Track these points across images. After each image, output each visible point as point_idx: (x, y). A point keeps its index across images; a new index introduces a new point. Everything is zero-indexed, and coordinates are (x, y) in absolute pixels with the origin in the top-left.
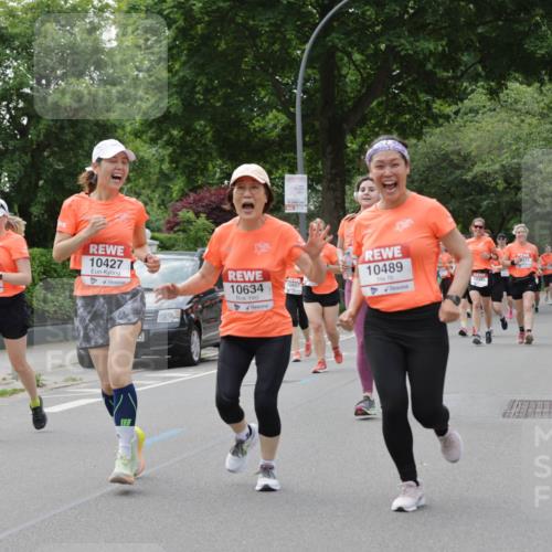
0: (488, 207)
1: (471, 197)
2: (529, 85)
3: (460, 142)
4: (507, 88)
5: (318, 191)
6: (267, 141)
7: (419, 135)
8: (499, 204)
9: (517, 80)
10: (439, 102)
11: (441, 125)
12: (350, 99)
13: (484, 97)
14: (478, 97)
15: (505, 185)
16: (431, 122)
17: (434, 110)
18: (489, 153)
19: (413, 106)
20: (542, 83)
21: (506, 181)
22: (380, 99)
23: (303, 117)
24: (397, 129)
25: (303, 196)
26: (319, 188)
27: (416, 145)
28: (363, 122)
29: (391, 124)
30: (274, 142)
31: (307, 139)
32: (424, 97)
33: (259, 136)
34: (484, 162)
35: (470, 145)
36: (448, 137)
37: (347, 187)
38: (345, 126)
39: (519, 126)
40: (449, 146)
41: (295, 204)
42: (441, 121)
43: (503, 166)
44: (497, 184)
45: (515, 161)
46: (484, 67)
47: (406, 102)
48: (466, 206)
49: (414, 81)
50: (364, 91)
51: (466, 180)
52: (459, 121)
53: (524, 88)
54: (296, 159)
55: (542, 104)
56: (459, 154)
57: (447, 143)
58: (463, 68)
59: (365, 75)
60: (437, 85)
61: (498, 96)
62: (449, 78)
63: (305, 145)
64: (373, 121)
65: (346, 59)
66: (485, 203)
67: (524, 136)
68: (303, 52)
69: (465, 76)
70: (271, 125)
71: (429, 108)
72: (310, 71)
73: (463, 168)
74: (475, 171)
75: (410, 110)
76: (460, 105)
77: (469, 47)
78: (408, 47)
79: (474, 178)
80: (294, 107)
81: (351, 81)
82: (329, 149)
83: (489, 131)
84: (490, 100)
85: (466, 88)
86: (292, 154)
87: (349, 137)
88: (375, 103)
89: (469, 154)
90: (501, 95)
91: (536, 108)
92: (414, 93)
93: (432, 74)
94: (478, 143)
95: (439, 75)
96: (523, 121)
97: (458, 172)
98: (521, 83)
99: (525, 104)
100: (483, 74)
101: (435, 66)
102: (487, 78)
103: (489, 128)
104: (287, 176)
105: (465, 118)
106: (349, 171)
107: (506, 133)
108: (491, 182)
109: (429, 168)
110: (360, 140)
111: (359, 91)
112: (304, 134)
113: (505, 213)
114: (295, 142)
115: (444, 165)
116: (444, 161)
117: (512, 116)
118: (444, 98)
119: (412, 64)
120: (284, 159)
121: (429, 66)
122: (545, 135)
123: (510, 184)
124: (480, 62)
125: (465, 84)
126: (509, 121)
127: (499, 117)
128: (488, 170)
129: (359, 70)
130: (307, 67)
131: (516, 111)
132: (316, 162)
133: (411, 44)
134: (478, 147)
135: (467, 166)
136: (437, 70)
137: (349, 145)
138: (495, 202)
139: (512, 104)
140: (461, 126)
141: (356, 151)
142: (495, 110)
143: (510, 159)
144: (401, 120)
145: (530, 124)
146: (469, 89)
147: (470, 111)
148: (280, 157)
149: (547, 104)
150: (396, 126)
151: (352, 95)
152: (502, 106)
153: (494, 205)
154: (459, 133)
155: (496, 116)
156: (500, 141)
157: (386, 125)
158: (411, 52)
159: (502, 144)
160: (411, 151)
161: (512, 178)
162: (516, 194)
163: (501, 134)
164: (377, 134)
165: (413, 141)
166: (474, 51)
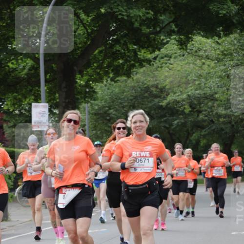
0: (178, 125)
1: (166, 118)
3: (159, 78)
4: (192, 40)
5: (54, 114)
6: (18, 78)
7: (128, 75)
9: (199, 34)
10: (143, 51)
11: (144, 66)
12: (79, 48)
13: (176, 47)
14: (171, 46)
15: (190, 109)
16: (137, 65)
17: (139, 56)
18: (179, 86)
19: (125, 53)
21: (191, 106)
22: (100, 49)
23: (45, 61)
24: (113, 71)
25: (45, 118)
26: (56, 111)
27: (126, 81)
28: (88, 65)
29: (109, 66)
30: (24, 79)
31: (48, 77)
32: (132, 47)
33: (13, 75)
34: (175, 93)
35: (165, 81)
36: (149, 75)
38: (75, 68)
39: (201, 67)
40: (150, 81)
41: (39, 123)
42: (144, 64)
43: (189, 96)
44: (185, 108)
45: (198, 92)
46: (175, 25)
47: (119, 51)
48: (162, 124)
49: (125, 36)
50: (89, 43)
51: (162, 105)
52: (157, 64)
53: (204, 40)
54: (40, 91)
55: (218, 52)
56: (157, 87)
59: (89, 31)
60: (142, 39)
61: (186, 46)
62: (151, 33)
63: (46, 81)
64: (95, 64)
66: (176, 122)
69: (163, 30)
70: (21, 67)
71: (136, 55)
73: (160, 97)
74: (168, 100)
75: (123, 56)
76: (157, 53)
77: (165, 11)
78: (124, 14)
79: (168, 104)
82: (64, 85)
83: (178, 71)
84: (180, 49)
85: (163, 40)
86: (37, 88)
87: (78, 76)
88: (97, 52)
89: (164, 87)
90: (189, 45)
91: (213, 54)
92: (125, 44)
93: (139, 30)
94: (171, 79)
95: (143, 31)
96: (204, 64)
97: (156, 100)
98: (203, 36)
99: (205, 51)
100: (176, 29)
101: (140, 25)
102: (179, 33)
103: (179, 68)
104: (33, 104)
105: (162, 61)
106: (78, 99)
108: (180, 107)
109: (135, 97)
110: (86, 78)
111: (85, 43)
112: (46, 73)
113: (190, 129)
114: (40, 80)
115: (146, 95)
116: (147, 92)
117: (196, 61)
118: (147, 48)
121: (137, 25)
122: (219, 74)
123: (194, 108)
124: (173, 22)
125: (162, 37)
126: (193, 64)
127: (186, 61)
128: (178, 99)
131: (199, 56)
132: (55, 93)
133: (126, 11)
134: (171, 82)
135: (162, 97)
136: (144, 28)
137: (78, 81)
138: (183, 121)
139: (196, 52)
140: (158, 67)
141: (83, 86)
142: (183, 55)
143: (193, 91)
144: (116, 63)
145: (209, 65)
146: (165, 41)
147: (166, 56)
148: (28, 90)
149: (222, 52)
150: (112, 68)
151: (80, 46)
152: (189, 53)
153: (182, 123)
154: (158, 72)
155: (184, 60)
156: (186, 78)
157: (105, 68)
158: (126, 18)
159: (188, 80)
160: (123, 85)
161: (195, 104)
162: (198, 116)
163: (187, 73)
164: (98, 74)
165: (124, 78)
166: (170, 13)
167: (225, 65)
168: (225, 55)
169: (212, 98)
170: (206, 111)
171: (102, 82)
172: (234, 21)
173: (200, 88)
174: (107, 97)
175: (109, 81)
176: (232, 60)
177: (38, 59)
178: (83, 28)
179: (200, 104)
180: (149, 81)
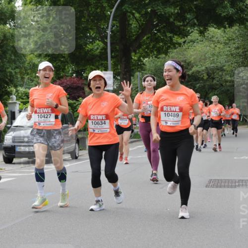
0: (199, 87)
2: (219, 29)
3: (186, 56)
4: (208, 31)
5: (118, 79)
6: (93, 55)
7: (166, 53)
8: (205, 85)
9: (213, 27)
10: (176, 37)
11: (177, 48)
13: (197, 35)
14: (195, 34)
15: (207, 77)
16: (172, 46)
17: (174, 41)
18: (200, 61)
19: (164, 39)
20: (225, 28)
21: (208, 75)
22: (148, 36)
23: (111, 44)
24: (156, 50)
25: (111, 82)
27: (165, 58)
28: (140, 46)
29: (153, 47)
30: (97, 56)
31: (113, 55)
32: (169, 35)
33: (90, 53)
34: (197, 66)
35: (190, 58)
36: (180, 54)
37: (132, 78)
38: (131, 48)
39: (214, 48)
42: (177, 46)
43: (206, 68)
44: (204, 76)
45: (212, 65)
46: (197, 21)
47: (160, 37)
49: (164, 27)
50: (140, 32)
51: (189, 74)
52: (186, 46)
53: (216, 30)
54: (107, 64)
55: (225, 38)
56: (185, 62)
57: (180, 56)
58: (187, 21)
59: (141, 24)
60: (175, 29)
61: (204, 34)
62: (182, 26)
63: (112, 57)
64: (144, 46)
65: (132, 16)
66: (198, 85)
67: (216, 53)
68: (111, 13)
69: (189, 25)
70: (95, 48)
71: (171, 39)
72: (114, 22)
73: (187, 68)
74: (193, 70)
75: (162, 41)
76: (186, 38)
77: (190, 11)
78: (162, 11)
79: (193, 73)
80: (107, 38)
81: (134, 27)
82: (123, 60)
83: (200, 51)
84: (200, 36)
85: (189, 30)
86: (106, 62)
87: (133, 54)
88: (145, 38)
89: (190, 62)
90: (205, 34)
91: (222, 40)
92: (164, 32)
93: (173, 23)
94: (195, 57)
95: (176, 24)
96: (216, 46)
98: (215, 28)
99: (217, 38)
100: (197, 24)
101: (174, 20)
102: (199, 25)
103: (200, 49)
105: (189, 44)
106: (133, 70)
107: (208, 52)
108: (200, 75)
110: (138, 55)
111: (138, 32)
112: (112, 52)
113: (207, 90)
114: (107, 57)
117: (211, 44)
118: (178, 35)
119: (163, 19)
120: (102, 64)
121: (171, 20)
122: (226, 53)
124: (195, 18)
125: (188, 29)
126: (209, 46)
128: (199, 70)
129: (138, 22)
130: (113, 20)
131: (213, 41)
132: (118, 65)
133: (163, 9)
134: (194, 59)
135: (189, 68)
136: (175, 22)
137: (133, 57)
138: (202, 85)
139: (211, 38)
140: (186, 49)
141: (136, 61)
142: (202, 41)
143: (209, 64)
144: (158, 46)
145: (219, 48)
146: (190, 31)
147: (191, 41)
148: (100, 63)
149: (228, 38)
150: (156, 49)
151: (135, 34)
152: (206, 39)
153: (202, 86)
154: (186, 52)
155: (203, 44)
156: (205, 56)
157: (151, 48)
158: (163, 13)
159: (206, 57)
160: (163, 60)
161: (211, 74)
162: (213, 81)
163: (205, 52)
164: (146, 52)
165: (164, 56)
166: (193, 13)
167: (230, 47)
168: (230, 40)
169: (221, 69)
170: (217, 78)
171: (150, 58)
172: (235, 18)
173: (214, 63)
174: (152, 68)
175: (154, 58)
176: (235, 43)
177: (107, 43)
178: (136, 22)
179: (214, 73)
180: (181, 58)
